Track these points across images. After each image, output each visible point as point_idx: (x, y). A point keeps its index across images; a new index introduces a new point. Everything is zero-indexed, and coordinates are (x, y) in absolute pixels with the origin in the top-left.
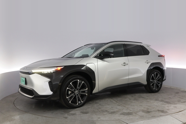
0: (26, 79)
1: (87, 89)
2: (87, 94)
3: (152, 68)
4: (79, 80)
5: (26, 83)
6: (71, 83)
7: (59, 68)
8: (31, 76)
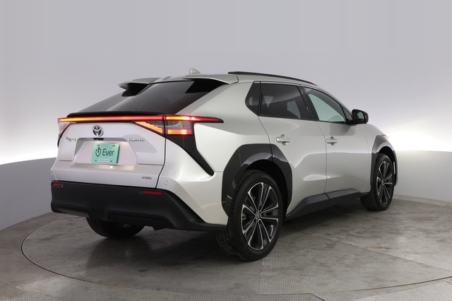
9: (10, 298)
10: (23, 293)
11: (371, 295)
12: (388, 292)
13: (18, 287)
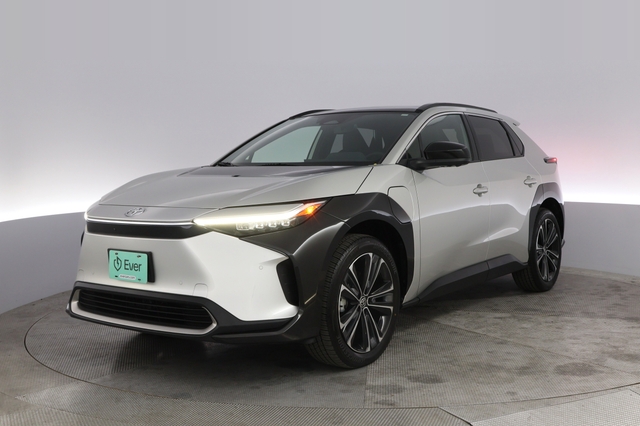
0: (150, 256)
1: (392, 288)
2: (391, 308)
3: (540, 202)
4: (371, 254)
5: (151, 278)
6: (351, 268)
7: (310, 209)
8: (188, 243)
9: (9, 413)
10: (27, 406)
11: (523, 409)
12: (548, 405)
13: (20, 398)
